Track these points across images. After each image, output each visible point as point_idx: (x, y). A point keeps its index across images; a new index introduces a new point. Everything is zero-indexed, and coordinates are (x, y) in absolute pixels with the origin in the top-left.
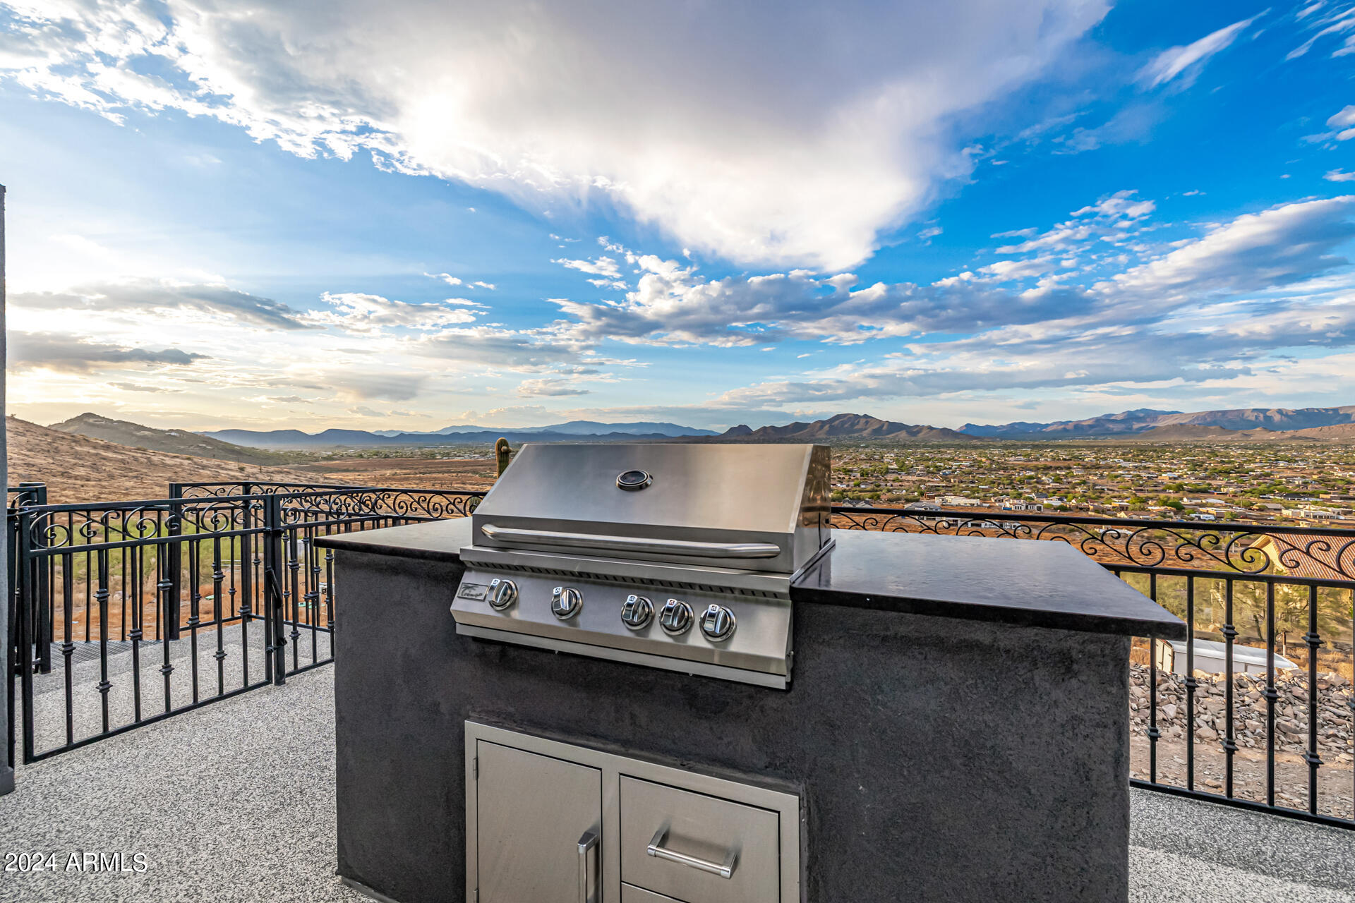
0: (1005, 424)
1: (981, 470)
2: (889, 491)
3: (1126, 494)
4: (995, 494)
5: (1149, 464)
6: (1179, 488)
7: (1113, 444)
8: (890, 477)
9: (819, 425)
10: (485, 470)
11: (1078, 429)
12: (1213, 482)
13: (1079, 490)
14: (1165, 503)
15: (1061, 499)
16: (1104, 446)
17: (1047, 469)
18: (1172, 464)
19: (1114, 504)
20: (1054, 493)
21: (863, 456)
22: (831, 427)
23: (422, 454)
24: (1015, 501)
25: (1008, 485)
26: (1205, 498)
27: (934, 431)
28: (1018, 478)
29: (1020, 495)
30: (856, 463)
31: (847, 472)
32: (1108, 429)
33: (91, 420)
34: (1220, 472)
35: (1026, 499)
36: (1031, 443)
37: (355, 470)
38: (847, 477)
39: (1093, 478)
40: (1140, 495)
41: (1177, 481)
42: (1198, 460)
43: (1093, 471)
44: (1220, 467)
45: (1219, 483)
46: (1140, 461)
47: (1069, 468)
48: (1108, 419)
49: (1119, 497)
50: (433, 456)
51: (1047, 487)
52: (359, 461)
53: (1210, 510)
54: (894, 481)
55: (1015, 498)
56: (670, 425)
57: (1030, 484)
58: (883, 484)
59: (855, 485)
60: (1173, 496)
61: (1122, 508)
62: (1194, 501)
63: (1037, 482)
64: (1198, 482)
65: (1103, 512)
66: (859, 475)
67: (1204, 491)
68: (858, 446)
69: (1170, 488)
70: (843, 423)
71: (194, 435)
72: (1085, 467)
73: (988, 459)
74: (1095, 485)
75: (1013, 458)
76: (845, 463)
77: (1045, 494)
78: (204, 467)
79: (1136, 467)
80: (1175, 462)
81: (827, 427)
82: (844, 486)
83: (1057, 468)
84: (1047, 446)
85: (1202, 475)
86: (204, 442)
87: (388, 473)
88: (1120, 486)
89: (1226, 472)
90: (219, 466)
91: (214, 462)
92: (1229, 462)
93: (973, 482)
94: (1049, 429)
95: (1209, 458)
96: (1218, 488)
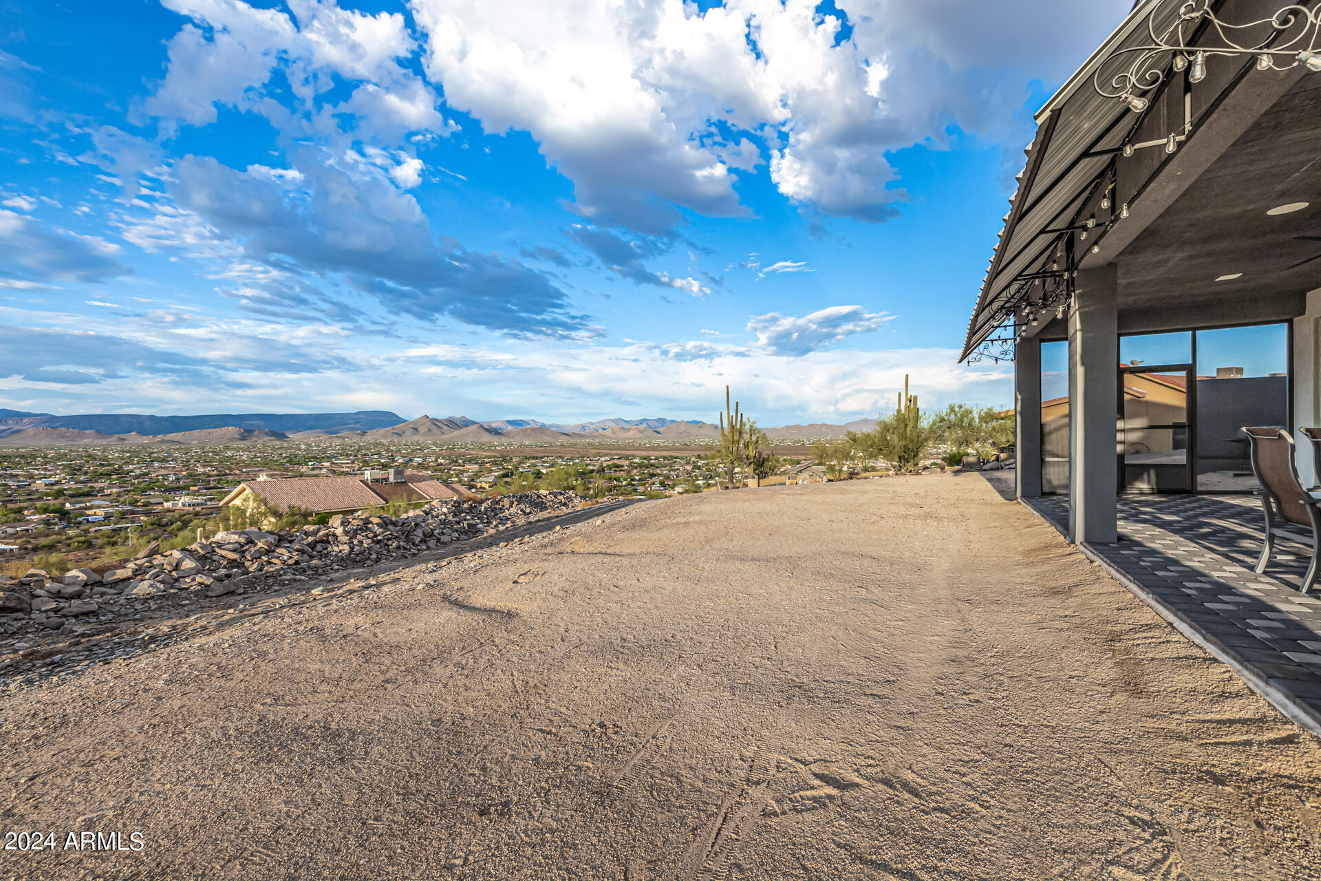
12: (95, 485)
18: (47, 470)
26: (89, 501)
34: (101, 474)
41: (57, 487)
42: (76, 465)
44: (101, 470)
45: (102, 485)
53: (97, 511)
60: (53, 502)
62: (78, 505)
64: (80, 485)
67: (88, 494)
80: (50, 467)
85: (82, 478)
89: (107, 474)
92: (109, 465)
95: (88, 462)
96: (102, 489)
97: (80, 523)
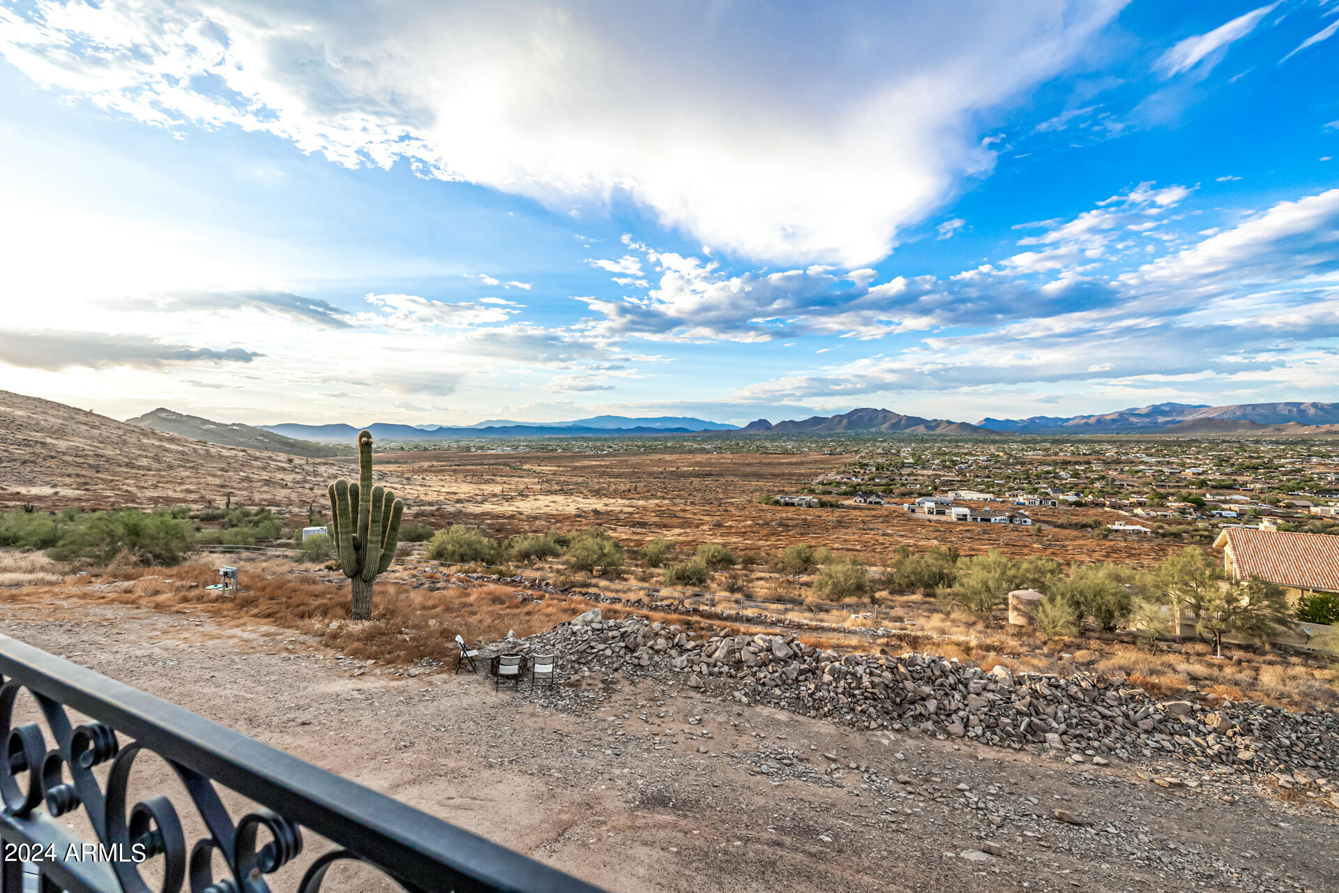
0: (1025, 417)
1: (998, 465)
2: (903, 485)
3: (1146, 490)
4: (1011, 489)
5: (1173, 459)
6: (1203, 484)
7: (1136, 439)
8: (905, 471)
9: (837, 419)
10: (515, 462)
11: (1101, 423)
12: (1239, 478)
13: (1098, 485)
14: (1185, 499)
15: (1077, 495)
16: (1127, 441)
17: (1066, 463)
18: (1197, 459)
19: (1131, 500)
20: (1072, 488)
21: (880, 451)
22: (848, 422)
23: (459, 447)
24: (1029, 496)
25: (1025, 479)
26: (1230, 494)
27: (952, 426)
28: (1035, 473)
29: (1036, 490)
30: (872, 457)
31: (863, 466)
32: (1132, 423)
33: (164, 415)
34: (1248, 467)
35: (1041, 494)
36: (1052, 437)
37: (396, 462)
38: (862, 471)
39: (1112, 473)
40: (1162, 491)
41: (1202, 477)
42: (1225, 456)
43: (1113, 466)
44: (1247, 462)
45: (1246, 479)
46: (1164, 457)
47: (1089, 463)
48: (1132, 412)
49: (1139, 493)
50: (468, 449)
51: (1064, 482)
52: (400, 453)
53: (1233, 507)
54: (909, 475)
55: (1030, 493)
56: (693, 420)
57: (1047, 479)
58: (898, 478)
59: (870, 479)
60: (1194, 491)
61: (1141, 504)
62: (1218, 498)
63: (1054, 477)
64: (1223, 477)
65: (1120, 508)
66: (874, 469)
67: (1229, 487)
68: (875, 440)
69: (1193, 484)
70: (861, 418)
71: (253, 429)
72: (1105, 462)
73: (1006, 453)
74: (1113, 480)
75: (1031, 453)
76: (861, 457)
77: (1063, 489)
78: (256, 459)
79: (1159, 462)
80: (1200, 457)
81: (845, 422)
82: (859, 480)
83: (1077, 463)
84: (1068, 441)
85: (1228, 470)
86: (262, 435)
87: (426, 465)
88: (1141, 481)
89: (1253, 468)
90: (270, 458)
91: (266, 454)
92: (1258, 458)
93: (989, 477)
94: (1071, 423)
95: (1237, 453)
96: (1244, 484)
97: (1213, 516)
